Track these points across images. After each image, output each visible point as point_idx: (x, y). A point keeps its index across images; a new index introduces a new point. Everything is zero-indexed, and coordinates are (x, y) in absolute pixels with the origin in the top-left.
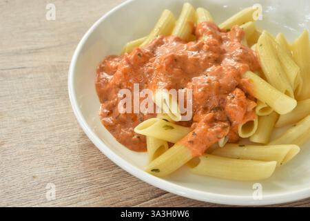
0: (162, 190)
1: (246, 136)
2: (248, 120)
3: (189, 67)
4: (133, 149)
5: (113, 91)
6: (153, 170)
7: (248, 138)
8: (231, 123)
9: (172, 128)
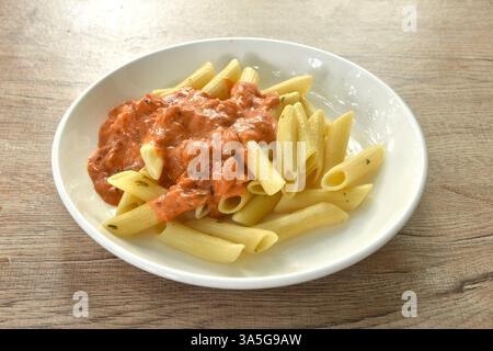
0: (110, 254)
1: (228, 212)
2: (233, 194)
3: (193, 124)
4: (107, 201)
5: (112, 136)
6: (110, 226)
7: (232, 215)
8: (212, 193)
9: (146, 185)
